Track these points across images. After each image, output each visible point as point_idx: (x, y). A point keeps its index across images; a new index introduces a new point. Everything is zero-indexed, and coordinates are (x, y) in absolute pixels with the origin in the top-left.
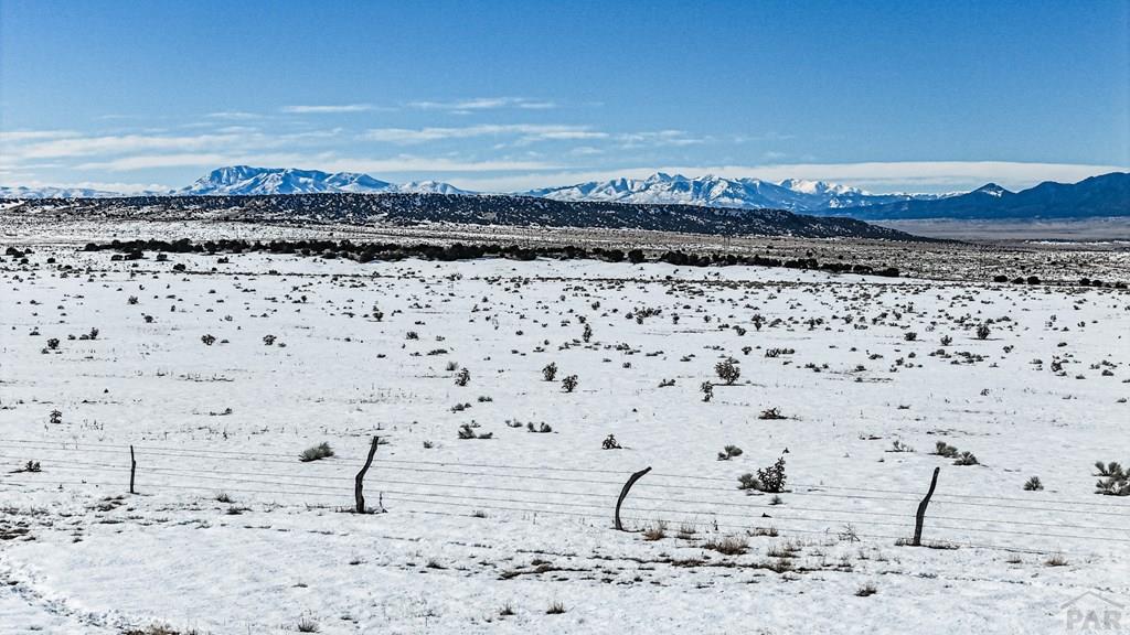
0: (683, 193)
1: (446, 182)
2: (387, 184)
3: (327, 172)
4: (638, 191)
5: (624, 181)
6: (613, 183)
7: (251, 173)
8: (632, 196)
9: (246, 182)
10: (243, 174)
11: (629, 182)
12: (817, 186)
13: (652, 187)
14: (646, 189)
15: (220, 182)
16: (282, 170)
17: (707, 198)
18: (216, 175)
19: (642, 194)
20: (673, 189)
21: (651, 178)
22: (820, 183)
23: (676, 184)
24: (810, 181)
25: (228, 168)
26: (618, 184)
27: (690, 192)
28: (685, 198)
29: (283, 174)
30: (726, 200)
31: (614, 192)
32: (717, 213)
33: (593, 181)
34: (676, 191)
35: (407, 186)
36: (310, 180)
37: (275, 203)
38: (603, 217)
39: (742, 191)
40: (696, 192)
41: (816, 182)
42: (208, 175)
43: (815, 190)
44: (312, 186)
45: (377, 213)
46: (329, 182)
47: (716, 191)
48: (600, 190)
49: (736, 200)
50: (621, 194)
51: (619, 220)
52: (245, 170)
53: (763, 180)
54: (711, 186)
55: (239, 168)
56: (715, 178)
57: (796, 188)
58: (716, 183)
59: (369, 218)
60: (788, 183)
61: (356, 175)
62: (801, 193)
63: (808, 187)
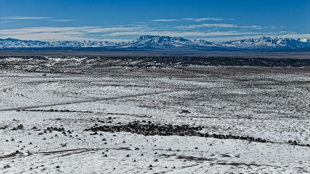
0: (269, 43)
1: (204, 40)
2: (188, 40)
3: (171, 37)
4: (257, 42)
5: (253, 39)
6: (250, 40)
7: (151, 37)
8: (255, 44)
9: (149, 40)
10: (148, 37)
11: (254, 39)
12: (307, 40)
13: (261, 41)
14: (259, 42)
15: (142, 40)
16: (159, 36)
17: (276, 44)
18: (141, 38)
19: (258, 43)
20: (266, 42)
21: (261, 38)
22: (308, 39)
23: (267, 40)
24: (305, 38)
25: (144, 36)
26: (251, 40)
27: (271, 43)
28: (270, 44)
29: (159, 37)
30: (281, 45)
31: (250, 42)
32: (270, 60)
33: (244, 39)
34: (267, 42)
35: (193, 41)
36: (167, 39)
37: (151, 59)
38: (239, 62)
39: (286, 42)
40: (273, 43)
41: (307, 39)
42: (139, 38)
43: (306, 41)
44: (167, 41)
45: (178, 62)
46: (172, 40)
47: (278, 42)
48: (246, 42)
49: (284, 45)
50: (252, 43)
51: (243, 63)
52: (149, 36)
53: (292, 38)
54: (277, 41)
55: (147, 36)
56: (278, 38)
57: (301, 41)
58: (278, 40)
59: (176, 64)
60: (299, 39)
61: (179, 38)
62: (303, 42)
63: (305, 40)
